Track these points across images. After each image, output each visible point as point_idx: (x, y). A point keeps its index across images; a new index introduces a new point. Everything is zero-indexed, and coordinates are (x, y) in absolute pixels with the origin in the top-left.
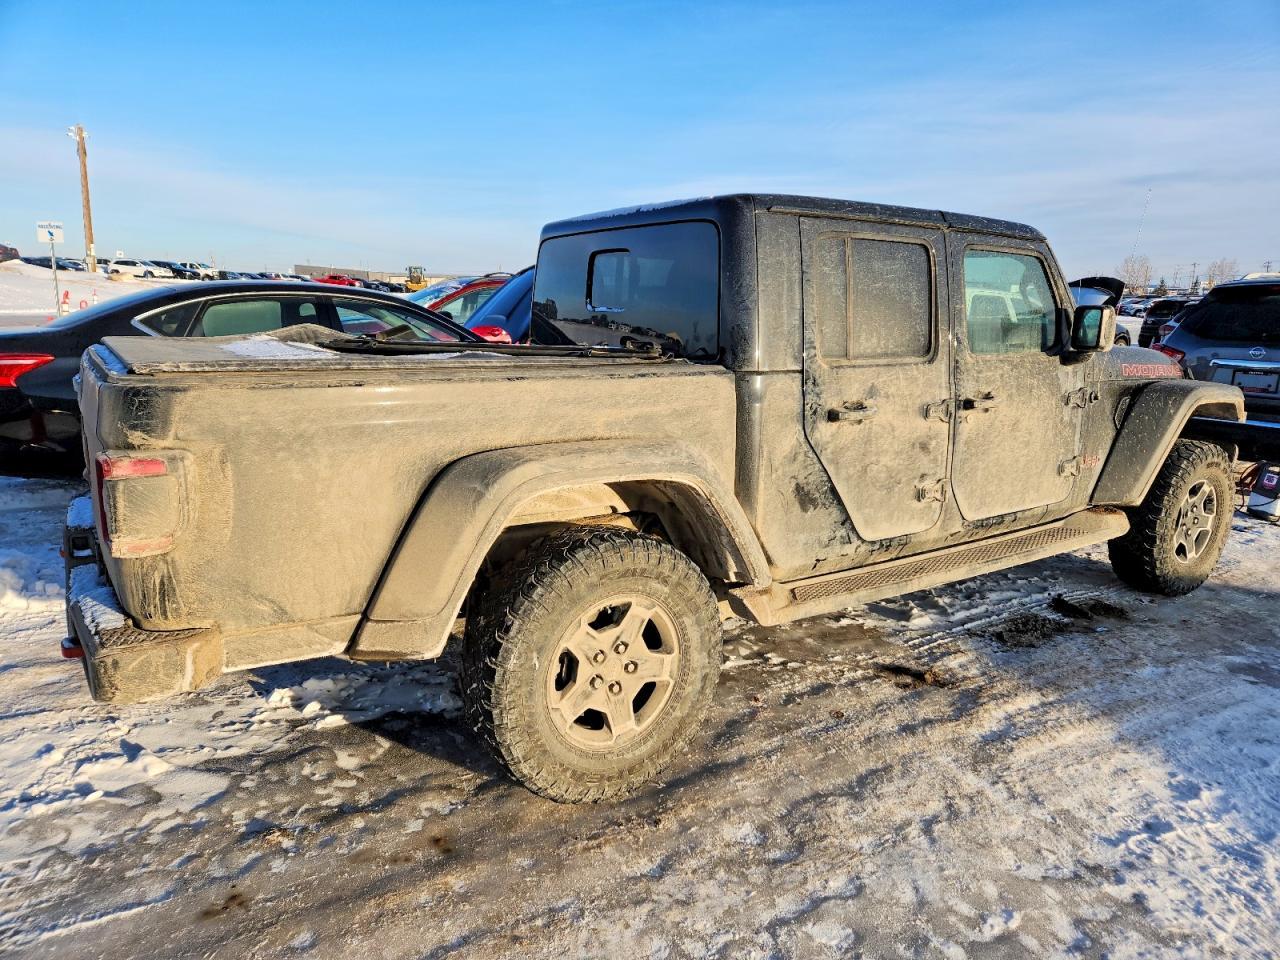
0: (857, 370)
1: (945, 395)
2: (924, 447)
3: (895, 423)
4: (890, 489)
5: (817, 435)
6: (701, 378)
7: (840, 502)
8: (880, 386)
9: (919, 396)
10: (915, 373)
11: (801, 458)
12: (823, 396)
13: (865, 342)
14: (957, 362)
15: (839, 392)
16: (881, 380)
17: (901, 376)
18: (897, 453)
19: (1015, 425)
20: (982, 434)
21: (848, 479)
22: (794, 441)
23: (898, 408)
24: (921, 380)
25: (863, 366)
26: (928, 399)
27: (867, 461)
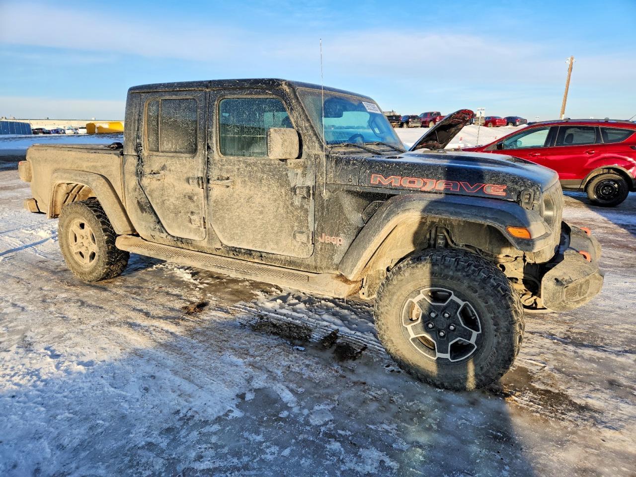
0: (158, 157)
1: (200, 175)
2: (190, 198)
3: (175, 184)
4: (176, 214)
5: (143, 182)
6: (110, 155)
7: (155, 214)
8: (167, 166)
9: (186, 173)
10: (185, 161)
11: (137, 190)
12: (144, 166)
13: (166, 145)
14: (208, 158)
15: (150, 166)
16: (168, 163)
17: (178, 162)
18: (177, 198)
19: (249, 199)
20: (225, 199)
21: (157, 204)
22: (134, 183)
23: (175, 177)
24: (188, 166)
25: (160, 156)
26: (191, 175)
27: (164, 199)
